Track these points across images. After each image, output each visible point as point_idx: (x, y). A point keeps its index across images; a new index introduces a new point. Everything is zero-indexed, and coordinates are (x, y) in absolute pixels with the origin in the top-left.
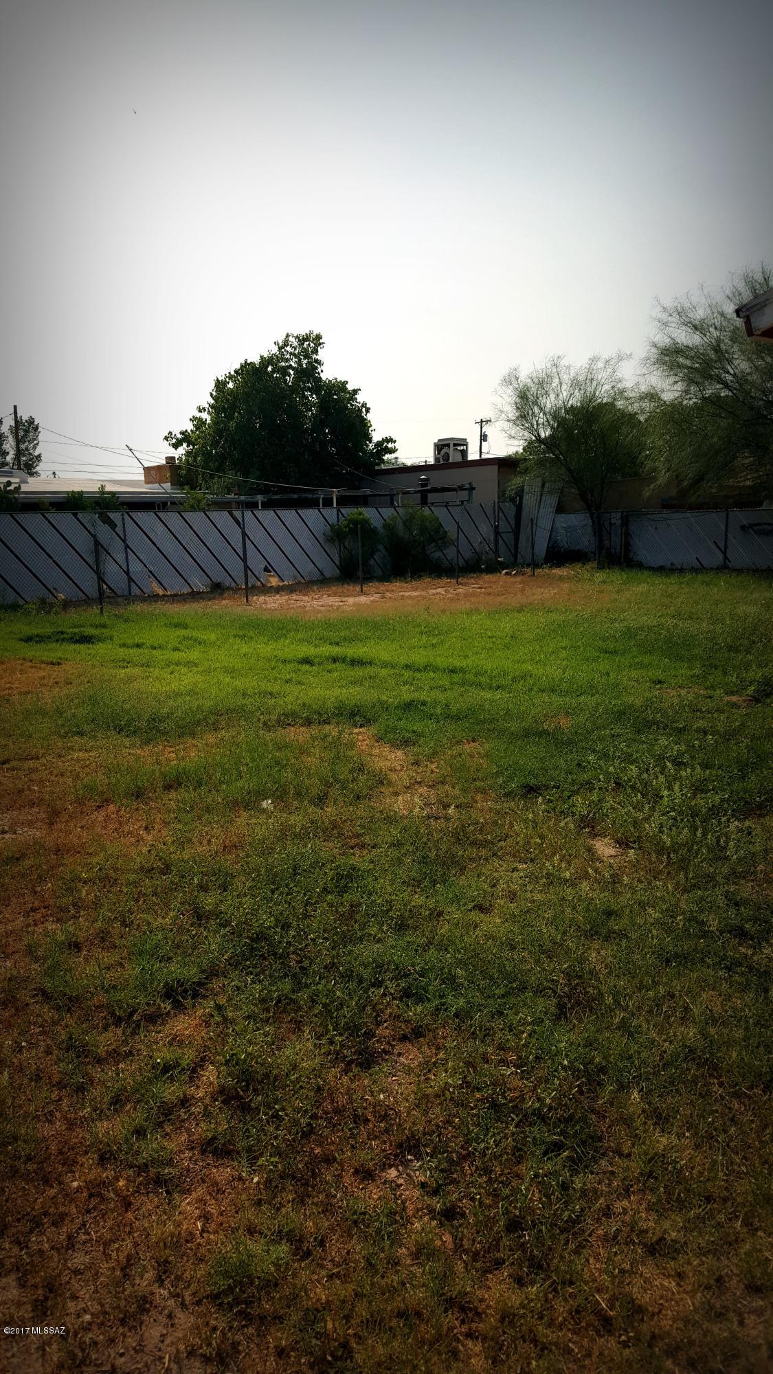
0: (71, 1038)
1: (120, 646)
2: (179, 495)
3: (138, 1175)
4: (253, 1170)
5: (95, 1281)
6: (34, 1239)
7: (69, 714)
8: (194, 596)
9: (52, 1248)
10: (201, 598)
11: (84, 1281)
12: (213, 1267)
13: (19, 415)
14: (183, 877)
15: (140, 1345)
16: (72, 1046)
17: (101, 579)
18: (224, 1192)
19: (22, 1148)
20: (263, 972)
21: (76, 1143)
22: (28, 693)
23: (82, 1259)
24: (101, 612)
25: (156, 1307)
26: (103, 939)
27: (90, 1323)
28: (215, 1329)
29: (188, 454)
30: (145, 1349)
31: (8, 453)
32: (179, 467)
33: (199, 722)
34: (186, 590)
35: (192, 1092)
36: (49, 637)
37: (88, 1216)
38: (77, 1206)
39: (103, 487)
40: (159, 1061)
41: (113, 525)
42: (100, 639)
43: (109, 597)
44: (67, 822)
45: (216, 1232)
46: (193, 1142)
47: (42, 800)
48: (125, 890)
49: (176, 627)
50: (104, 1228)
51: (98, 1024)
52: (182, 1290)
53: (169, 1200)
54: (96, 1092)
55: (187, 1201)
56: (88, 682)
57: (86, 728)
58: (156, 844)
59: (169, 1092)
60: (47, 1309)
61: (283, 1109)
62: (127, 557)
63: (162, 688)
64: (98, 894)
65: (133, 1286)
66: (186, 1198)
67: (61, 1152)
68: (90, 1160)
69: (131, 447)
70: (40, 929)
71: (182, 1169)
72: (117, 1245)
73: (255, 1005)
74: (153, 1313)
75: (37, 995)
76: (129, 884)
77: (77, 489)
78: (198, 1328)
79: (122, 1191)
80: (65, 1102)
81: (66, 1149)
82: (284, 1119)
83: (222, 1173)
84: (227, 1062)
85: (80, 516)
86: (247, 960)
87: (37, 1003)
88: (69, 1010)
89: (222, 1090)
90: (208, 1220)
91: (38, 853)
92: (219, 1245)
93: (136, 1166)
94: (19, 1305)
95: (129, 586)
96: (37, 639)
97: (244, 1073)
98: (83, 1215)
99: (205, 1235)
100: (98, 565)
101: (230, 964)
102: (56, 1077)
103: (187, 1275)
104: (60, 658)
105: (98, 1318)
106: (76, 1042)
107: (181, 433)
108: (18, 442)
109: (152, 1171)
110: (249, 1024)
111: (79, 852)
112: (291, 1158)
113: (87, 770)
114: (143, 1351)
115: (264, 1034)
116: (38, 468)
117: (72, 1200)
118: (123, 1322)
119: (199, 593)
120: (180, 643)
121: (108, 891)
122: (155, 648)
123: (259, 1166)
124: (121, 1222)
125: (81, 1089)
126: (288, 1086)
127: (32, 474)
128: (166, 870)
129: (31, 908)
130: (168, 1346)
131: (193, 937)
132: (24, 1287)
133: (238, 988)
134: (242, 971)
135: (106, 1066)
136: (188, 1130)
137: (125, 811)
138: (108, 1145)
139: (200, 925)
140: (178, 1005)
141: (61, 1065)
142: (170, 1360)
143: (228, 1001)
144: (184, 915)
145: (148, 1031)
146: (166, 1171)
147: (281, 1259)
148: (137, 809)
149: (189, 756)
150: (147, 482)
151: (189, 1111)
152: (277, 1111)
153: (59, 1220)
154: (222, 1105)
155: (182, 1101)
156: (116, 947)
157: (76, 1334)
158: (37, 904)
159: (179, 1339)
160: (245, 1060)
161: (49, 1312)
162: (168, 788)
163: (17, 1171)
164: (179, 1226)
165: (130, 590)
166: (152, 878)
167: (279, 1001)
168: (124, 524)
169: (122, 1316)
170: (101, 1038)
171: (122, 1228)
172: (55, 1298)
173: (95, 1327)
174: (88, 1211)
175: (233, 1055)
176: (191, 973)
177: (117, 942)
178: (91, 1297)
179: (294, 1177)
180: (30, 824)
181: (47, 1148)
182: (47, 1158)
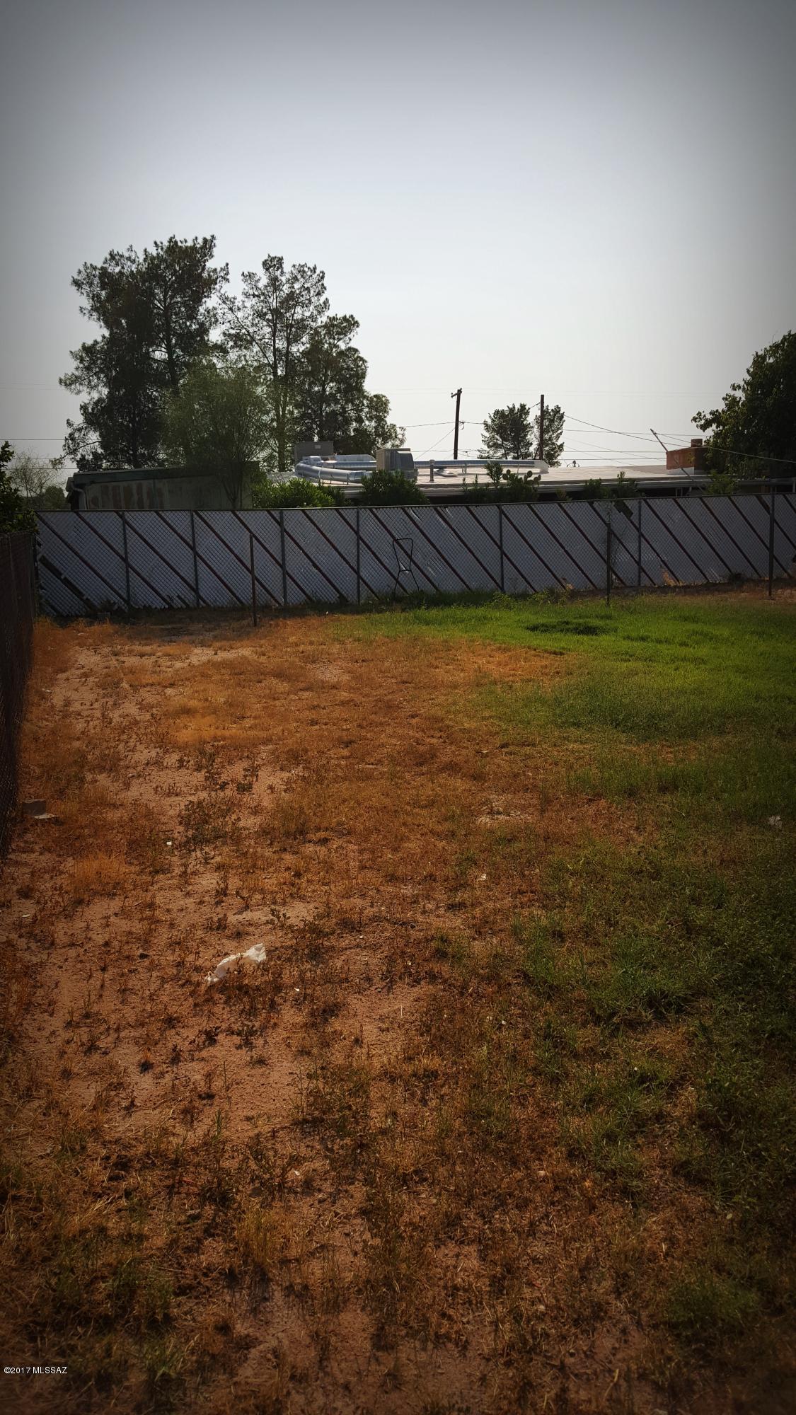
0: (549, 1027)
1: (624, 639)
2: (703, 479)
3: (605, 1180)
4: (728, 1206)
5: (553, 1274)
6: (497, 1216)
7: (566, 704)
8: (710, 588)
9: (514, 1230)
10: (716, 590)
11: (541, 1271)
12: (674, 1294)
13: (545, 405)
14: (674, 885)
15: (591, 1351)
16: (550, 1035)
17: (610, 569)
18: (693, 1221)
19: (495, 1124)
20: (756, 1000)
21: (546, 1133)
22: (529, 681)
23: (541, 1249)
24: (608, 603)
25: (610, 1318)
26: (587, 934)
27: (544, 1314)
28: (669, 1359)
29: (717, 435)
30: (595, 1357)
31: (531, 444)
32: (705, 450)
33: (702, 723)
34: (701, 581)
35: (668, 1109)
36: (554, 627)
37: (551, 1209)
38: (541, 1195)
39: (622, 474)
40: (636, 1069)
41: (628, 513)
42: (604, 631)
43: (617, 588)
44: (558, 811)
45: (681, 1259)
46: (665, 1161)
47: (535, 786)
48: (612, 888)
49: (686, 620)
50: (567, 1224)
51: (577, 1018)
52: (639, 1308)
53: (635, 1214)
54: (569, 1087)
55: (654, 1219)
56: (588, 673)
57: (583, 719)
58: (646, 847)
59: (646, 1103)
60: (504, 1288)
61: (767, 1150)
62: (640, 547)
63: (665, 684)
64: (584, 887)
65: (590, 1290)
66: (653, 1216)
67: (530, 1138)
68: (558, 1152)
69: (655, 431)
70: (526, 912)
71: (651, 1185)
72: (577, 1245)
73: (745, 1034)
74: (606, 1322)
75: (519, 976)
76: (615, 883)
77: (594, 478)
78: (652, 1352)
79: (588, 1192)
80: (539, 1089)
81: (536, 1136)
82: (766, 1160)
83: (694, 1201)
84: (708, 1087)
85: (596, 504)
86: (739, 985)
87: (518, 984)
88: (549, 998)
89: (701, 1115)
90: (674, 1244)
91: (529, 838)
92: (683, 1274)
93: (604, 1170)
94: (478, 1276)
95: (639, 576)
96: (542, 628)
97: (726, 1102)
98: (547, 1205)
99: (668, 1259)
100: (609, 554)
101: (719, 985)
102: (532, 1063)
103: (646, 1294)
104: (563, 648)
105: (552, 1311)
106: (554, 1031)
107: (711, 413)
108: (542, 432)
109: (620, 1180)
110: (736, 1052)
111: (568, 843)
112: (770, 1203)
113: (581, 762)
114: (593, 1357)
115: (752, 1066)
116: (559, 458)
117: (537, 1188)
118: (576, 1323)
119: (715, 584)
120: (689, 637)
121: (595, 887)
122: (659, 642)
123: (734, 1203)
124: (584, 1223)
125: (555, 1080)
126: (775, 1126)
127: (552, 464)
128: (656, 875)
129: (519, 890)
130: (619, 1360)
131: (680, 950)
132: (484, 1260)
133: (727, 1013)
134: (733, 996)
135: (582, 1063)
136: (661, 1147)
137: (617, 808)
138: (578, 1142)
139: (689, 939)
140: (660, 1017)
141: (538, 1052)
142: (619, 1376)
143: (714, 1023)
144: (672, 925)
145: (627, 1037)
146: (635, 1183)
147: (750, 1308)
148: (628, 808)
149: (689, 760)
150: (669, 466)
151: (664, 1127)
152: (760, 1150)
153: (523, 1205)
154: (699, 1130)
155: (657, 1116)
156: (599, 944)
157: (529, 1321)
158: (524, 887)
159: (632, 1358)
160: (728, 1089)
161: (505, 1292)
162: (663, 789)
163: (487, 1146)
164: (643, 1242)
165: (639, 581)
166: (641, 881)
167: (772, 1035)
168: (640, 510)
169: (575, 1316)
170: (579, 1033)
171: (584, 1229)
172: (512, 1279)
173: (547, 1319)
174: (553, 1203)
175: (716, 1080)
176: (676, 987)
177: (602, 940)
178: (546, 1288)
179: (772, 1225)
180: (523, 808)
181: (518, 1131)
182: (517, 1141)
